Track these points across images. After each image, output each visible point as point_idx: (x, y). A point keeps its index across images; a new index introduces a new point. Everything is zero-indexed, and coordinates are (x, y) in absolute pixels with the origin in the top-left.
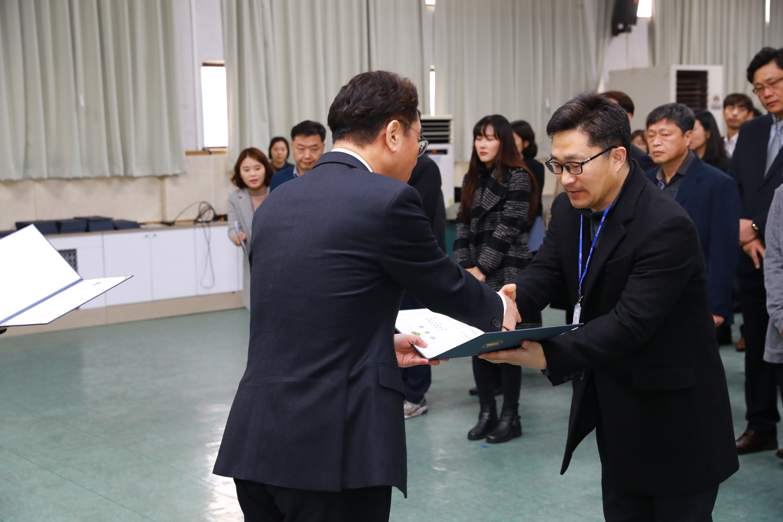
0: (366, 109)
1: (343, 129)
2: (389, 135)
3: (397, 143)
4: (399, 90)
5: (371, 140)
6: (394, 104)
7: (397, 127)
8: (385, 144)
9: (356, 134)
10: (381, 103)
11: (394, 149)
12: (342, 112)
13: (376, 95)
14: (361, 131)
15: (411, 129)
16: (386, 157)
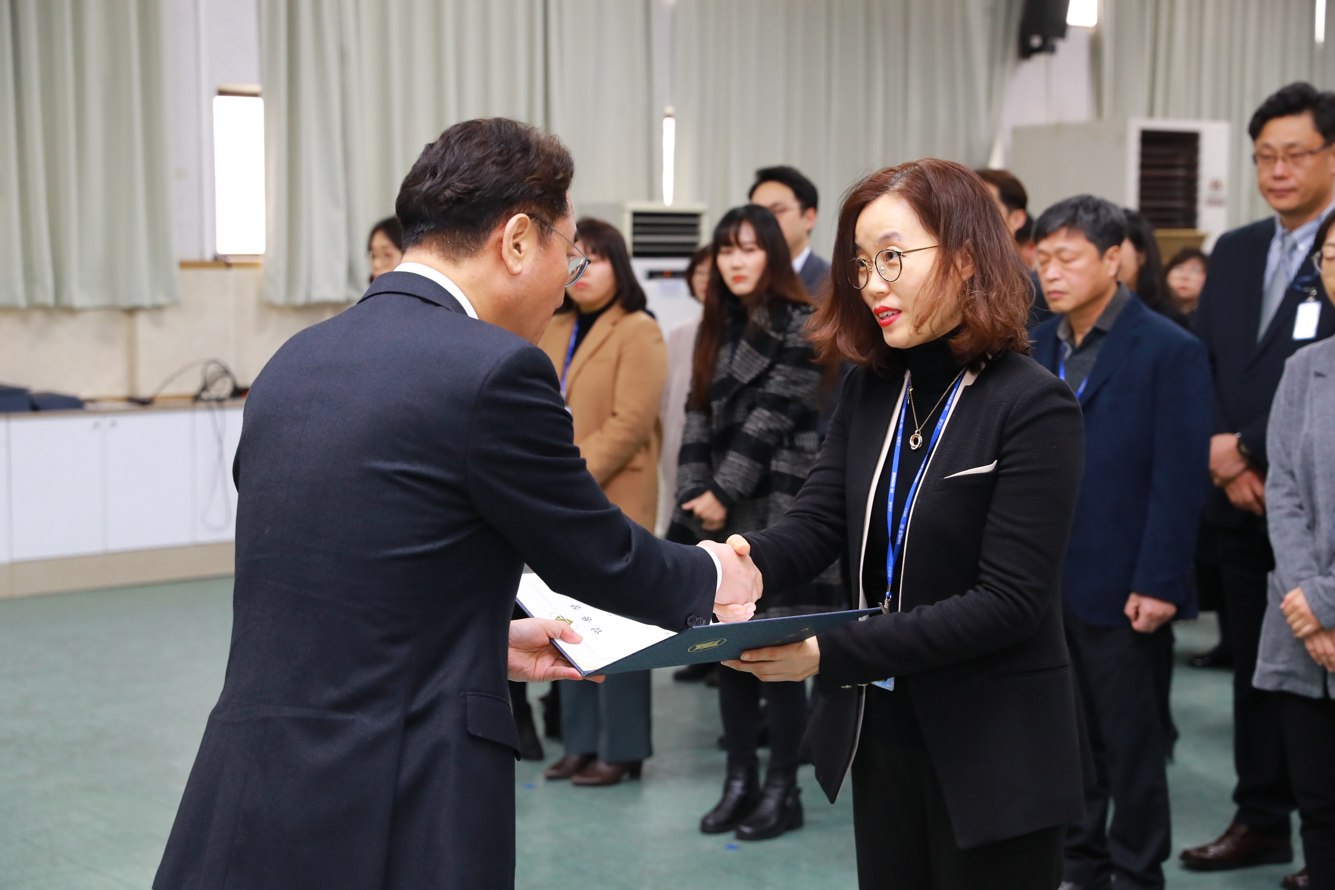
0: (466, 188)
1: (422, 225)
2: (508, 241)
3: (523, 257)
4: (533, 156)
5: (473, 249)
6: (520, 183)
7: (526, 227)
8: (500, 258)
9: (444, 237)
10: (495, 179)
11: (517, 268)
12: (420, 191)
13: (488, 162)
14: (455, 231)
15: (553, 233)
16: (500, 284)
